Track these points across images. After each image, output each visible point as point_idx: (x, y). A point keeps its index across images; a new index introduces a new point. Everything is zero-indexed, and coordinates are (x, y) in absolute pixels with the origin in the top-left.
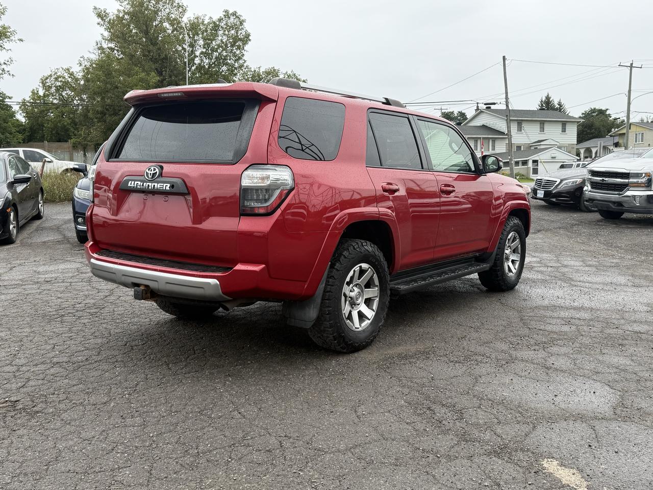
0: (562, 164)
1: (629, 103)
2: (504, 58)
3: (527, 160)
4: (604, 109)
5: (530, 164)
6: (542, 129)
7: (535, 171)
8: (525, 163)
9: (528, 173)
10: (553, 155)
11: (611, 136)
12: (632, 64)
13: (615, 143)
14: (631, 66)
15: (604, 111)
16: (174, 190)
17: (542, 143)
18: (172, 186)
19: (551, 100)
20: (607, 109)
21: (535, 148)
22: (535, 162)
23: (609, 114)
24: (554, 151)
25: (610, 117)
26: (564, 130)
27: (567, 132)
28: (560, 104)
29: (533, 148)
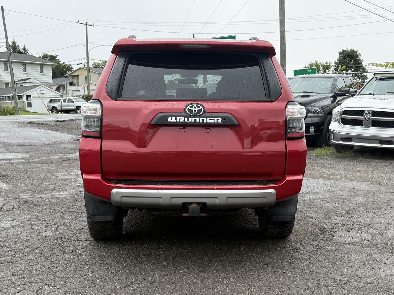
0: (51, 99)
1: (88, 53)
2: (2, 7)
3: (21, 95)
4: (54, 55)
5: (25, 98)
6: (25, 70)
7: (30, 105)
8: (20, 97)
9: (24, 106)
10: (43, 92)
11: (66, 77)
12: (87, 23)
13: (71, 83)
14: (86, 24)
15: (54, 56)
16: (226, 123)
17: (26, 81)
18: (224, 119)
19: (16, 45)
20: (57, 56)
21: (21, 85)
22: (28, 97)
23: (59, 60)
24: (43, 89)
25: (60, 62)
26: (42, 71)
27: (44, 73)
28: (24, 49)
29: (19, 85)
